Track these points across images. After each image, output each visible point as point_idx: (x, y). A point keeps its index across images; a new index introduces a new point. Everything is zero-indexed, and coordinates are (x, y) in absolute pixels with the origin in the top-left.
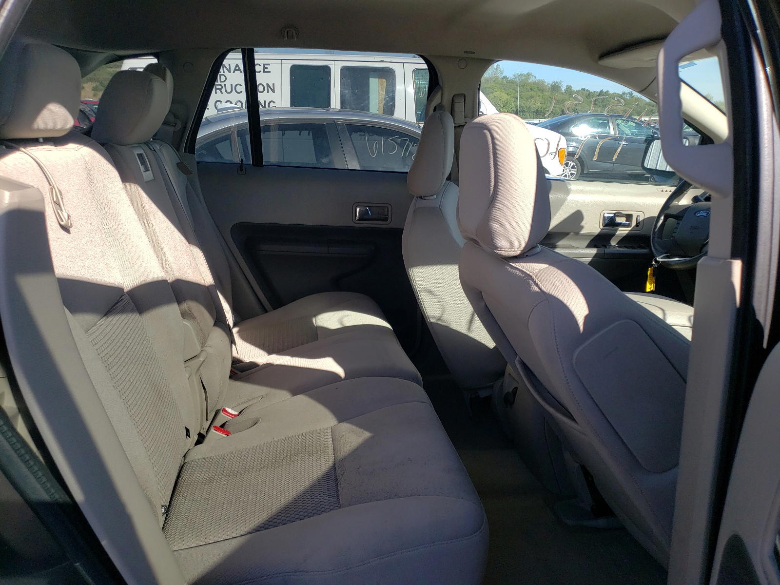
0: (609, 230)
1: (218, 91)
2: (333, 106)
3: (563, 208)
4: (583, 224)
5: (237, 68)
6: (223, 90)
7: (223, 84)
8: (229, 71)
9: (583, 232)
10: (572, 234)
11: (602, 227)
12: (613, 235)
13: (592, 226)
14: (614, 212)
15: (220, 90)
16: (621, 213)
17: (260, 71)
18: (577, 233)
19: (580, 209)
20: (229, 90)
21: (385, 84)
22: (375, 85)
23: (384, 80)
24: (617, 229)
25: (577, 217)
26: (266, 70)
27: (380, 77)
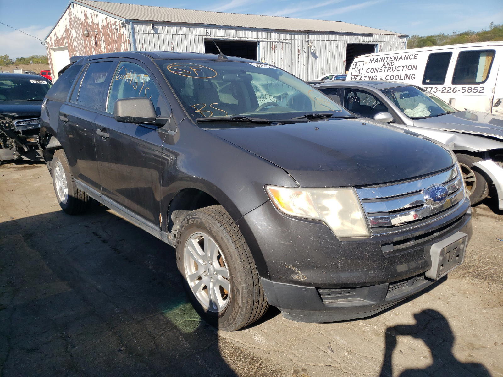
1: (389, 71)
5: (401, 58)
6: (391, 70)
7: (392, 67)
8: (397, 60)
15: (390, 70)
17: (412, 59)
20: (394, 70)
22: (483, 61)
26: (415, 58)
27: (488, 55)
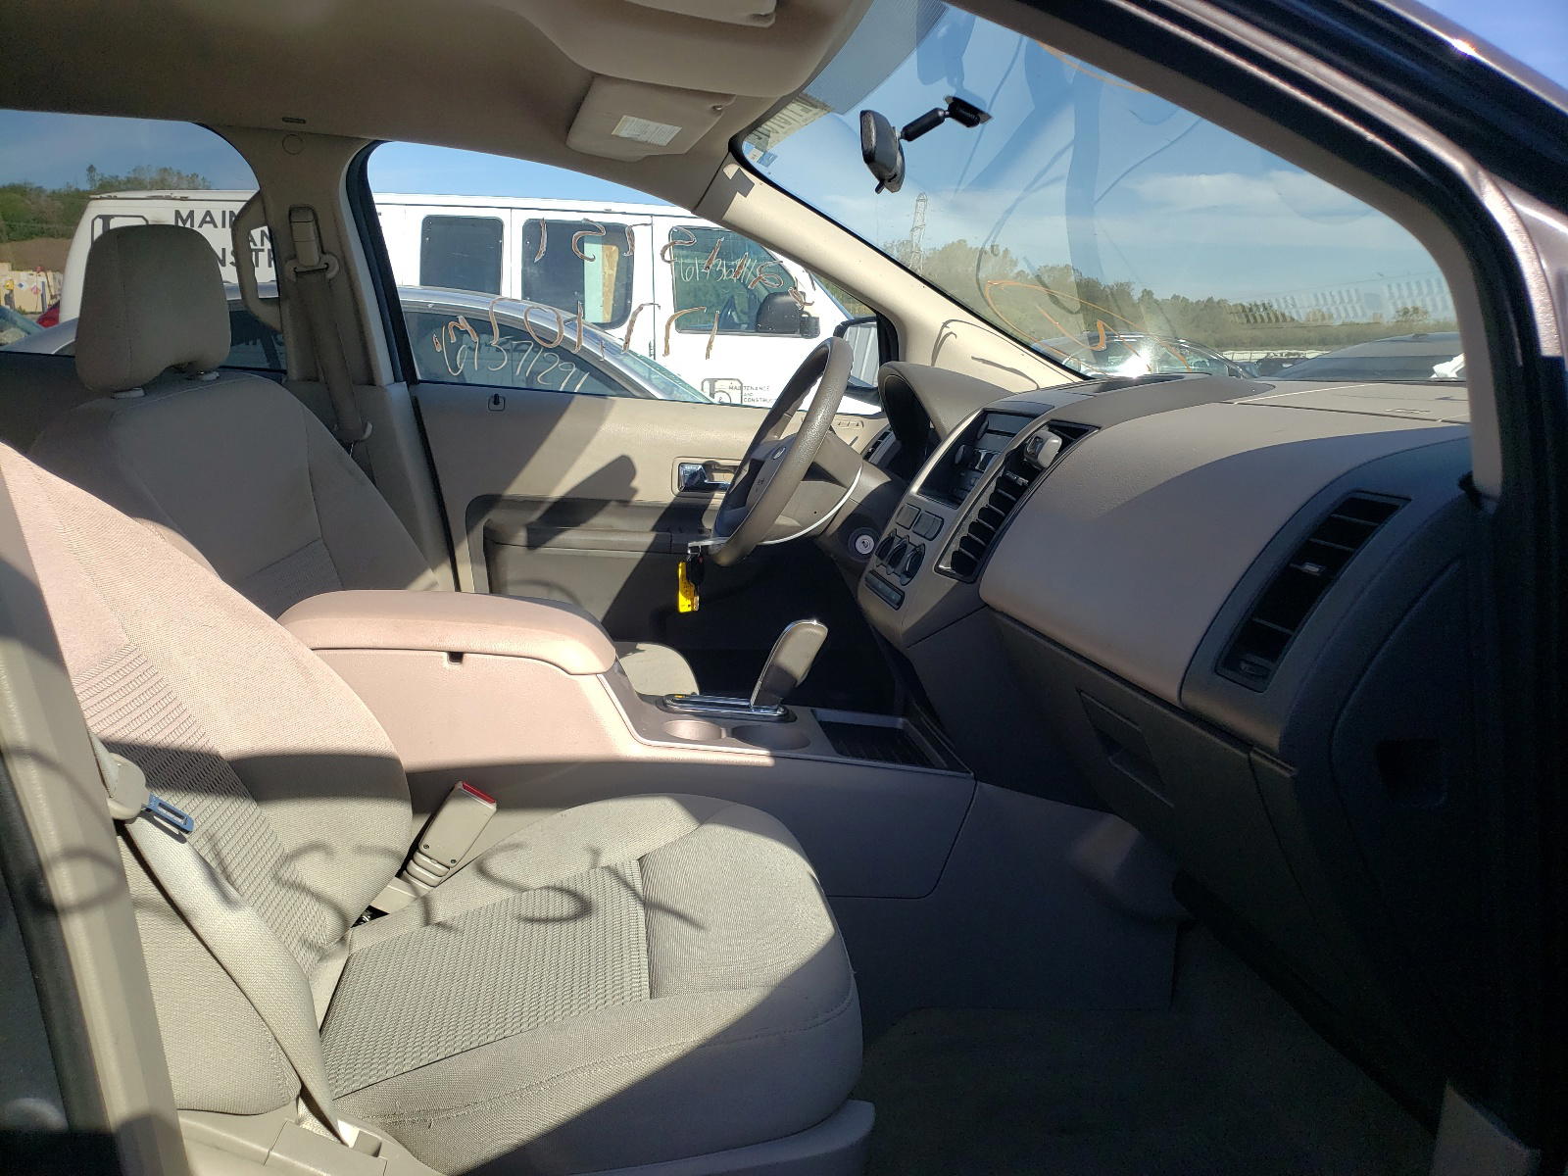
0: (694, 497)
2: (505, 292)
3: (590, 449)
4: (635, 483)
9: (637, 498)
10: (613, 503)
11: (677, 491)
12: (705, 507)
13: (657, 487)
14: (704, 461)
16: (718, 465)
18: (625, 503)
19: (626, 453)
21: (616, 257)
23: (614, 248)
24: (711, 498)
25: (623, 468)
27: (606, 242)
